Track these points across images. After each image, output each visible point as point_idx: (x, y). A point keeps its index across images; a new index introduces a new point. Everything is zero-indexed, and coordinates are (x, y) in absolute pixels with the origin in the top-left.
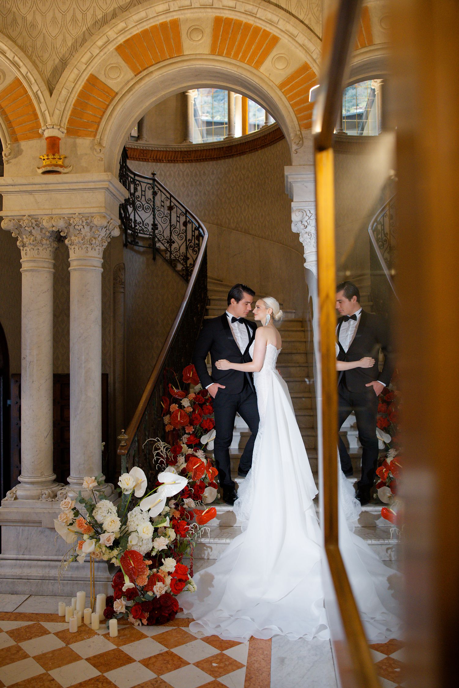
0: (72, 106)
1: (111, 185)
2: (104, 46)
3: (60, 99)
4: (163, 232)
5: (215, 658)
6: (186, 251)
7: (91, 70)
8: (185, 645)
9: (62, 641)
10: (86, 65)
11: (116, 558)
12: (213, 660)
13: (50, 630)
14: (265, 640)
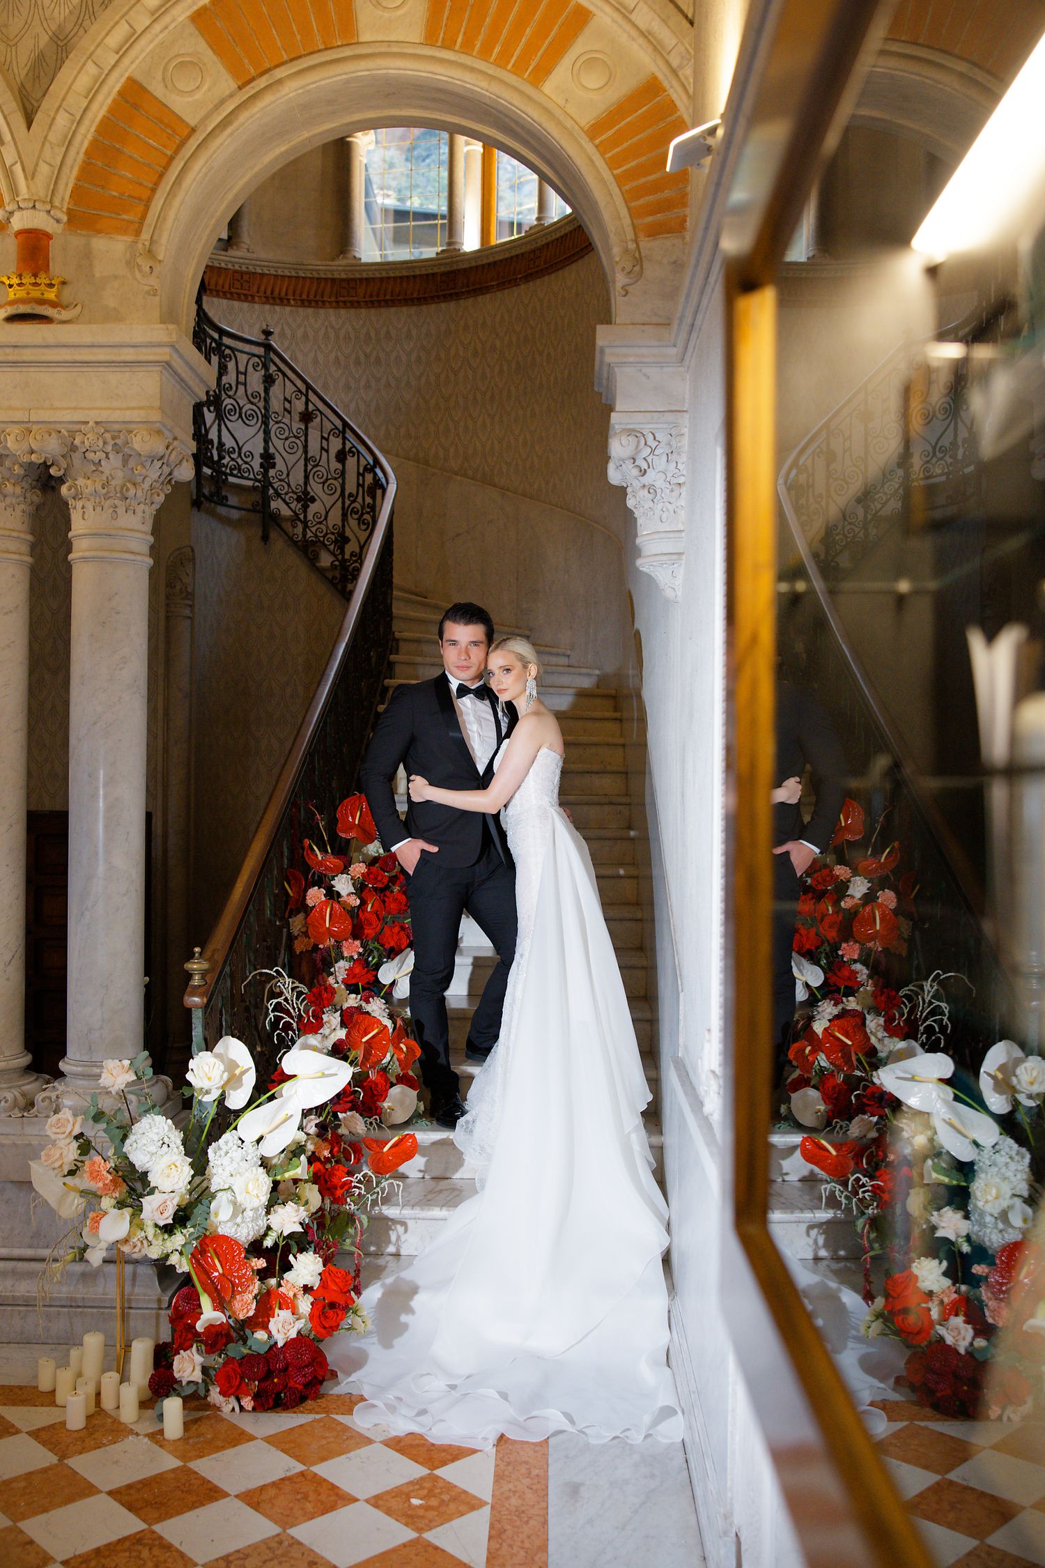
0: (81, 156)
1: (175, 356)
2: (163, 9)
3: (52, 137)
4: (288, 475)
5: (417, 1487)
6: (343, 521)
7: (131, 67)
8: (344, 1456)
9: (51, 1450)
10: (117, 53)
11: (181, 1253)
12: (413, 1491)
13: (18, 1424)
14: (533, 1444)
